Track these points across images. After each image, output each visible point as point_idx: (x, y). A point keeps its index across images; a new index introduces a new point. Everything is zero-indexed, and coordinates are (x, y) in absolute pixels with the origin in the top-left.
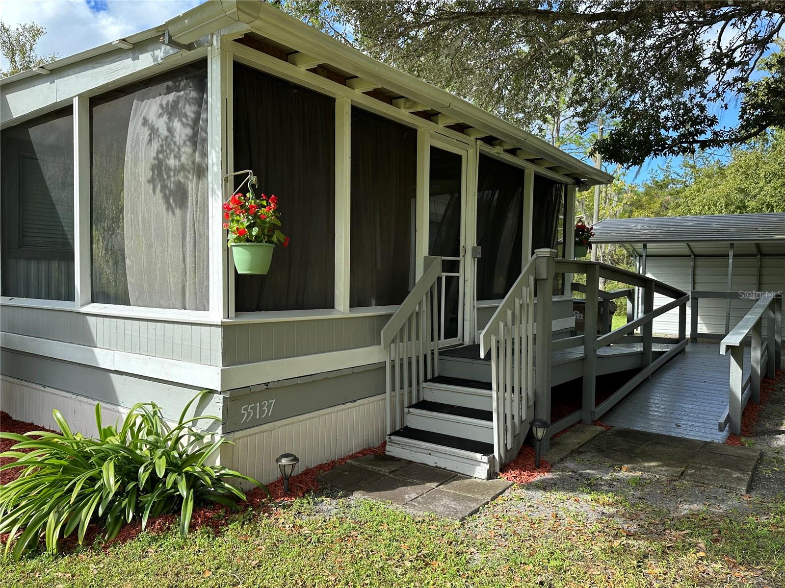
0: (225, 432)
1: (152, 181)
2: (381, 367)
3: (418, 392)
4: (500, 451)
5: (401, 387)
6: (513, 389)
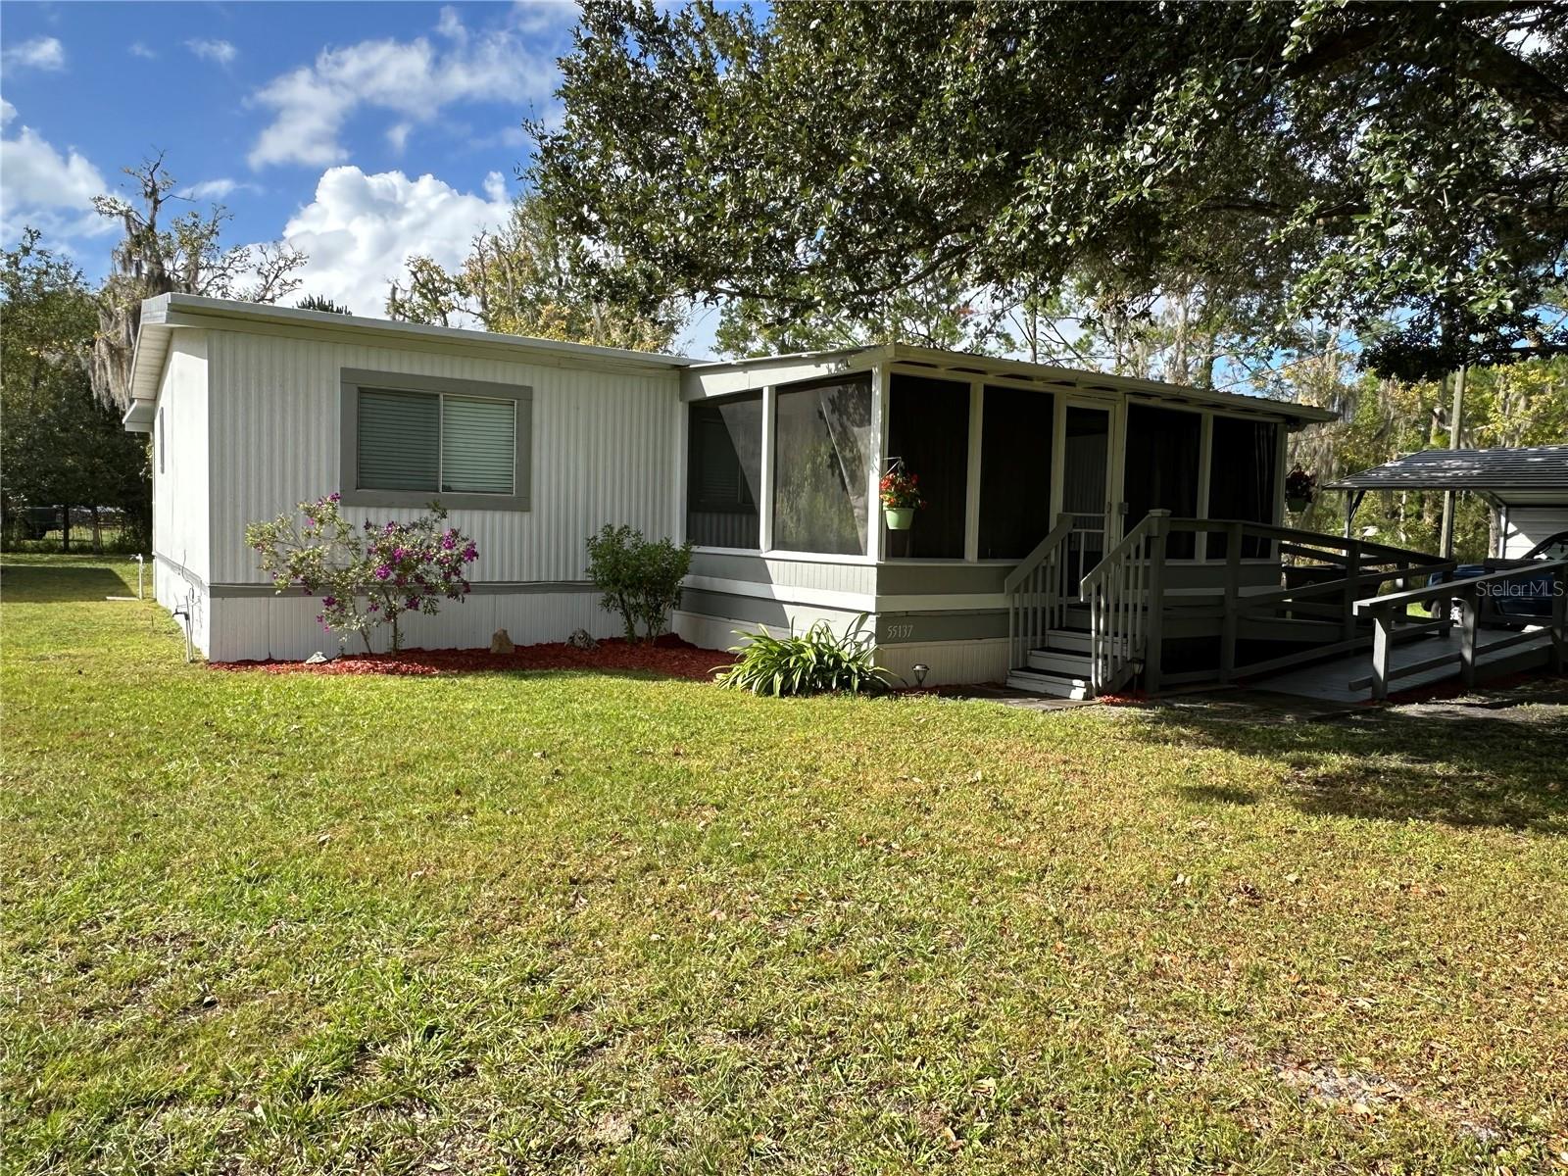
0: (877, 642)
1: (831, 465)
2: (1005, 613)
3: (1043, 641)
4: (1097, 680)
5: (1026, 634)
6: (1116, 634)
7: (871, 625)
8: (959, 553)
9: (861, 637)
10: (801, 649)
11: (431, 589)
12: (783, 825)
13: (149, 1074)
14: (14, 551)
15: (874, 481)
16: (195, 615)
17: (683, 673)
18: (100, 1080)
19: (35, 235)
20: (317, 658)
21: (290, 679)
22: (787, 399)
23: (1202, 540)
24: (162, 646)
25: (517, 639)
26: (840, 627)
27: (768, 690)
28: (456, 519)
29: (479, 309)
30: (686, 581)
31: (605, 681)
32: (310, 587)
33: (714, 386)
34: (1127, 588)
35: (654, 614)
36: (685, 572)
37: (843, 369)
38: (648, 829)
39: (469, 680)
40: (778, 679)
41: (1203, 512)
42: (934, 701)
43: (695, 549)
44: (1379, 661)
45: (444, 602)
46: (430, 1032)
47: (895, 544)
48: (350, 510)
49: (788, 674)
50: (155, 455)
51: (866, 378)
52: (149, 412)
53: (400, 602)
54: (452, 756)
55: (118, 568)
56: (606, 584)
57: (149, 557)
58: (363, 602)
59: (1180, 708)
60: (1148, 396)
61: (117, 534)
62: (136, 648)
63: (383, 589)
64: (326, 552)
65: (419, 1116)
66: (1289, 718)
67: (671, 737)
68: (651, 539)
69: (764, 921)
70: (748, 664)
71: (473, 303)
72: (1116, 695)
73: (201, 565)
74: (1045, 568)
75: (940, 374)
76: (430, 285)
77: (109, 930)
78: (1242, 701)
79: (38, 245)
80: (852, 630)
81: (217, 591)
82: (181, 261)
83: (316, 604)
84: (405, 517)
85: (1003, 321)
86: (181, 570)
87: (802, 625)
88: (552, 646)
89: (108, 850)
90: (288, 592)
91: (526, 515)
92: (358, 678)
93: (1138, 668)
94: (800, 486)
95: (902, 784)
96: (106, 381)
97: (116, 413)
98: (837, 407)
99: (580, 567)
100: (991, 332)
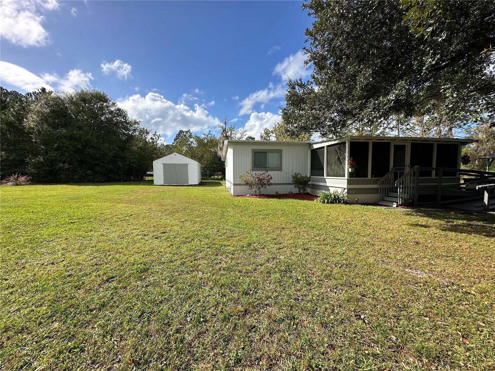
0: (347, 194)
1: (338, 160)
2: (378, 189)
3: (388, 194)
4: (400, 202)
5: (383, 193)
6: (405, 193)
7: (346, 191)
8: (367, 176)
9: (344, 193)
10: (331, 195)
11: (265, 184)
12: (320, 224)
13: (226, 243)
14: (208, 179)
15: (346, 162)
16: (231, 189)
17: (309, 199)
18: (220, 243)
19: (210, 132)
20: (248, 195)
21: (244, 198)
22: (329, 148)
23: (434, 172)
24: (227, 193)
25: (280, 193)
26: (340, 191)
27: (324, 203)
28: (270, 173)
29: (275, 136)
30: (310, 183)
31: (294, 200)
32: (247, 184)
33: (315, 146)
34: (411, 183)
35: (304, 189)
36: (310, 181)
37: (340, 142)
38: (296, 222)
39: (271, 199)
40: (326, 201)
41: (434, 166)
42: (359, 206)
43: (312, 177)
44: (486, 200)
45: (267, 186)
46: (259, 243)
47: (351, 175)
48: (253, 172)
49: (328, 200)
50: (226, 164)
51: (345, 143)
52: (225, 158)
53: (261, 186)
54: (267, 210)
55: (221, 182)
56: (295, 183)
57: (225, 180)
58: (255, 186)
59: (422, 210)
60: (417, 141)
61: (221, 177)
62: (223, 193)
63: (258, 184)
64: (250, 179)
65: (257, 252)
66: (452, 213)
67: (303, 209)
68: (303, 175)
69: (313, 236)
70: (321, 197)
71: (274, 135)
72: (404, 206)
73: (232, 181)
74: (388, 179)
75: (362, 141)
76: (267, 133)
77: (221, 228)
78: (441, 209)
79: (211, 133)
80: (342, 191)
81: (234, 185)
82: (229, 133)
83: (248, 186)
84: (261, 172)
85: (390, 125)
86: (229, 182)
87: (332, 190)
88: (286, 194)
89: (221, 219)
90: (244, 185)
91: (281, 172)
92: (254, 198)
93: (411, 201)
94: (332, 164)
95: (346, 219)
96: (219, 153)
97: (220, 158)
98: (339, 149)
99: (291, 180)
100: (387, 127)
